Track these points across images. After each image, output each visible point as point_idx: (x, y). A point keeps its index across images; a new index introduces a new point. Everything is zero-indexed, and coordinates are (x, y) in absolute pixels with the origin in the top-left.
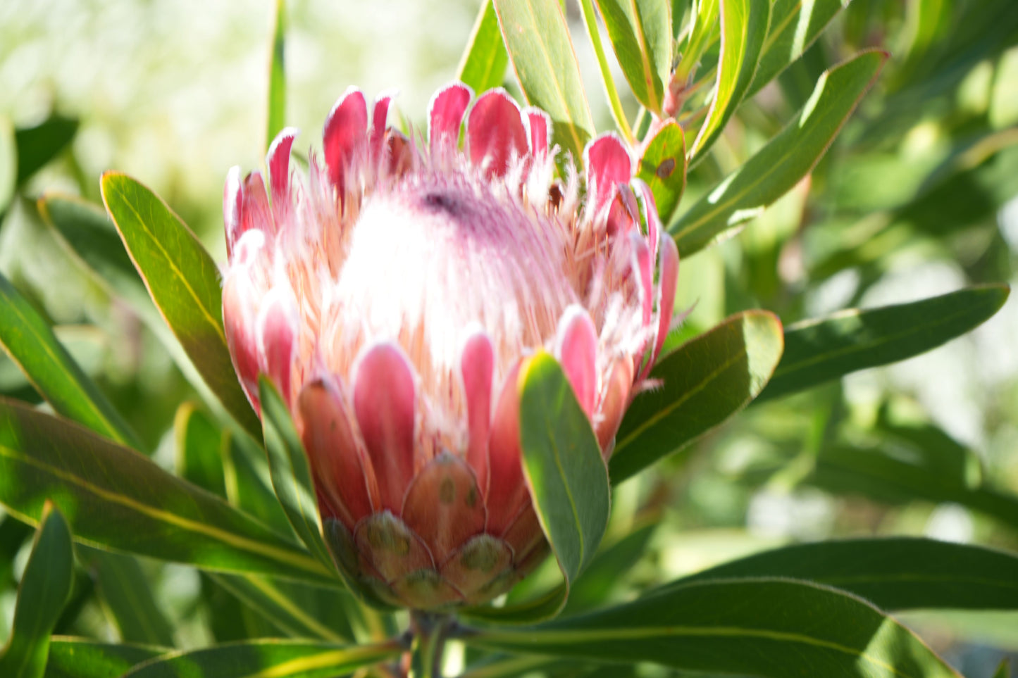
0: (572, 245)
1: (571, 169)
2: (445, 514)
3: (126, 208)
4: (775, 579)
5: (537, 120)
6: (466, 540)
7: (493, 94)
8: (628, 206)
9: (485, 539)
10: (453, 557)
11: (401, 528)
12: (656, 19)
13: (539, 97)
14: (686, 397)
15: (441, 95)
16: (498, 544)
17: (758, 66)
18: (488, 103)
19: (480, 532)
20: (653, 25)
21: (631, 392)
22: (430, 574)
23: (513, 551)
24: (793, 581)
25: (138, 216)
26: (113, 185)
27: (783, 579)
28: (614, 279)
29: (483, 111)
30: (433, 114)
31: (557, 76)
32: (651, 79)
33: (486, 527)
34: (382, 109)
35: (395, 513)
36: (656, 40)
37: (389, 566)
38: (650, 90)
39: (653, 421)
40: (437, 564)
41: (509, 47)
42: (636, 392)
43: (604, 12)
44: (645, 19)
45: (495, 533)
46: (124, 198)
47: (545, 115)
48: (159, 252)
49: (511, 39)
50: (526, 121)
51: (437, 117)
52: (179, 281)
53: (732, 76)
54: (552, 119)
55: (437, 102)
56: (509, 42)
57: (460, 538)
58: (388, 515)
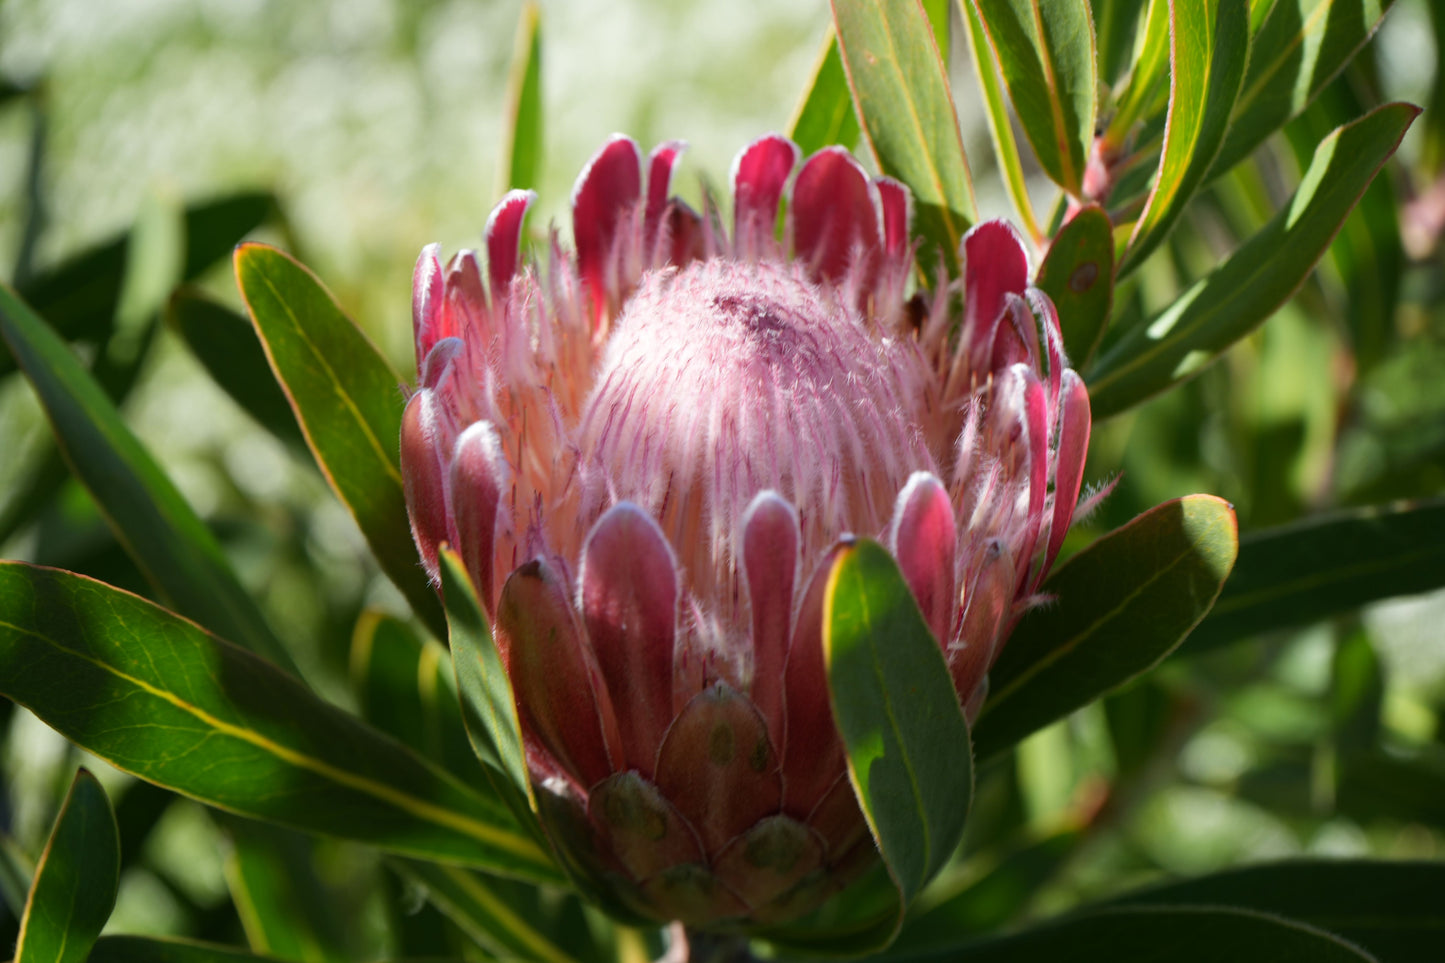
0: (937, 387)
1: (942, 272)
2: (719, 780)
3: (272, 299)
4: (1223, 909)
5: (892, 195)
6: (752, 823)
7: (829, 154)
8: (1021, 330)
9: (779, 822)
10: (732, 847)
11: (653, 798)
12: (1074, 50)
13: (898, 163)
14: (1097, 625)
15: (752, 151)
16: (800, 832)
17: (1228, 128)
18: (822, 167)
19: (774, 812)
20: (1069, 60)
21: (1010, 611)
22: (698, 871)
23: (826, 844)
24: (1251, 913)
25: (289, 312)
26: (253, 264)
27: (1235, 910)
28: (997, 440)
29: (815, 180)
30: (740, 179)
31: (924, 130)
32: (1066, 142)
33: (783, 805)
34: (662, 168)
35: (645, 775)
36: (1074, 82)
37: (637, 855)
38: (1065, 158)
39: (1048, 661)
40: (709, 855)
41: (855, 86)
42: (1018, 611)
43: (996, 38)
44: (1058, 50)
45: (797, 814)
46: (269, 284)
47: (906, 189)
48: (319, 368)
49: (857, 73)
50: (876, 196)
51: (745, 185)
52: (348, 415)
53: (1187, 140)
54: (914, 194)
55: (745, 161)
56: (854, 78)
57: (743, 820)
58: (634, 776)
